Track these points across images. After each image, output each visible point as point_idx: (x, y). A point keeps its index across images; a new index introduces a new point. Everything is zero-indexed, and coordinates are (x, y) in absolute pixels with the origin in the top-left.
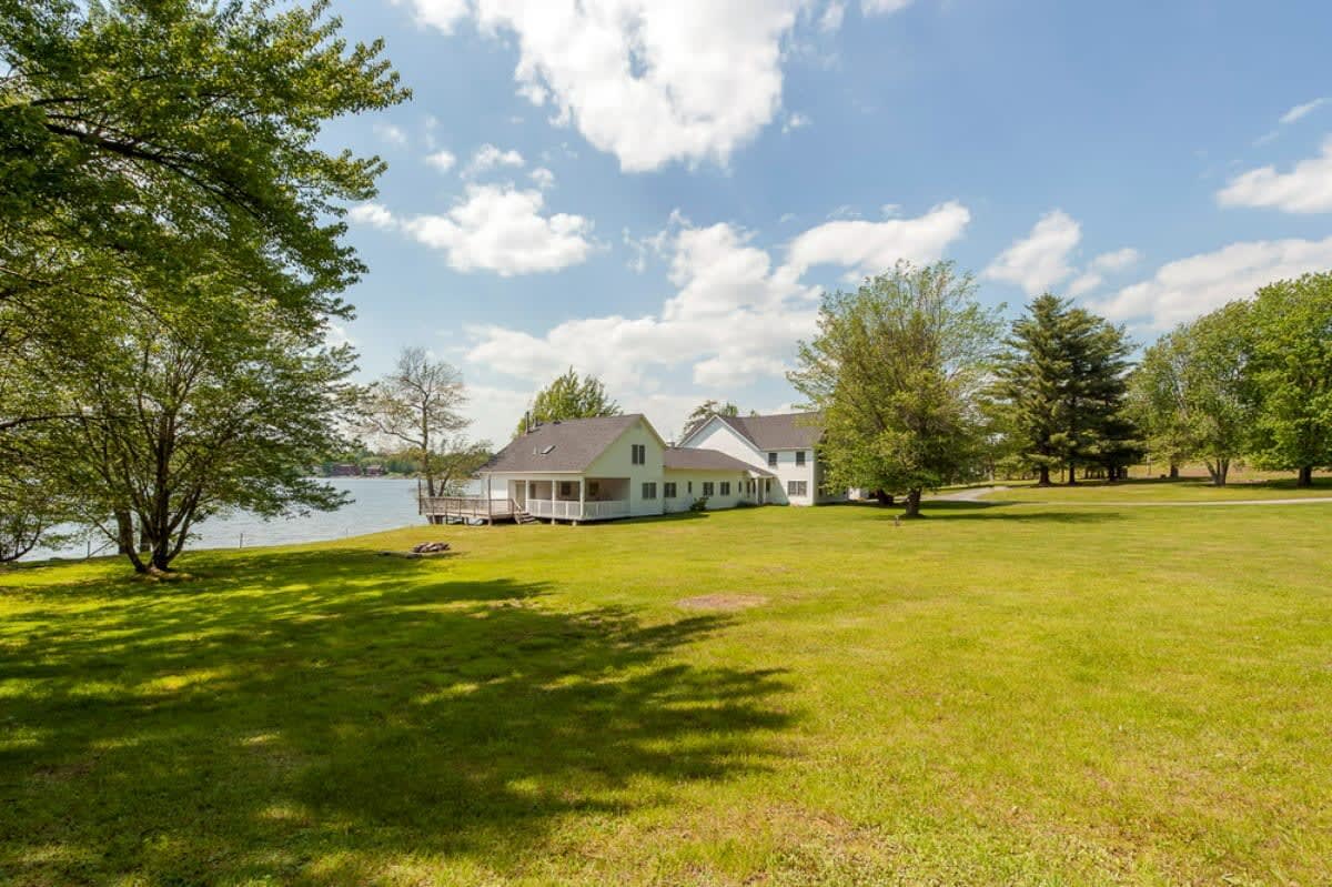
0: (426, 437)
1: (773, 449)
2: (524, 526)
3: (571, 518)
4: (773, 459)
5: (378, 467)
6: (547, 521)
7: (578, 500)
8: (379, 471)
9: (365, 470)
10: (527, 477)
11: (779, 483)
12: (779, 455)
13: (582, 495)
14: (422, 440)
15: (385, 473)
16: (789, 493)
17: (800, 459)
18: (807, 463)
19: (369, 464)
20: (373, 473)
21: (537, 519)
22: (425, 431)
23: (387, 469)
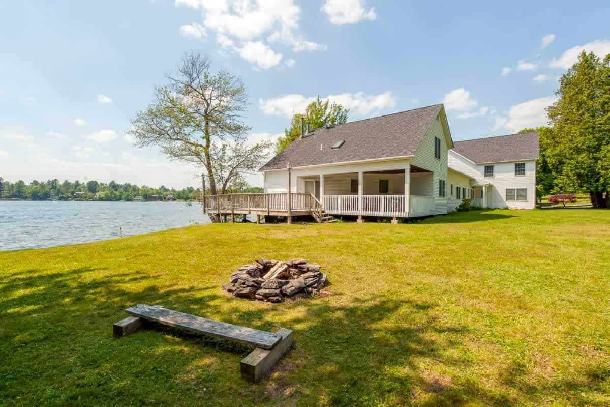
0: (208, 141)
1: (489, 163)
2: (325, 224)
3: (389, 214)
4: (489, 171)
5: (171, 197)
6: (352, 219)
7: (403, 193)
8: (172, 198)
9: (165, 198)
10: (321, 171)
11: (496, 191)
12: (496, 168)
13: (407, 186)
14: (204, 143)
15: (175, 200)
16: (507, 199)
17: (520, 169)
18: (527, 173)
19: (167, 195)
20: (169, 199)
21: (337, 217)
22: (207, 133)
23: (176, 198)
